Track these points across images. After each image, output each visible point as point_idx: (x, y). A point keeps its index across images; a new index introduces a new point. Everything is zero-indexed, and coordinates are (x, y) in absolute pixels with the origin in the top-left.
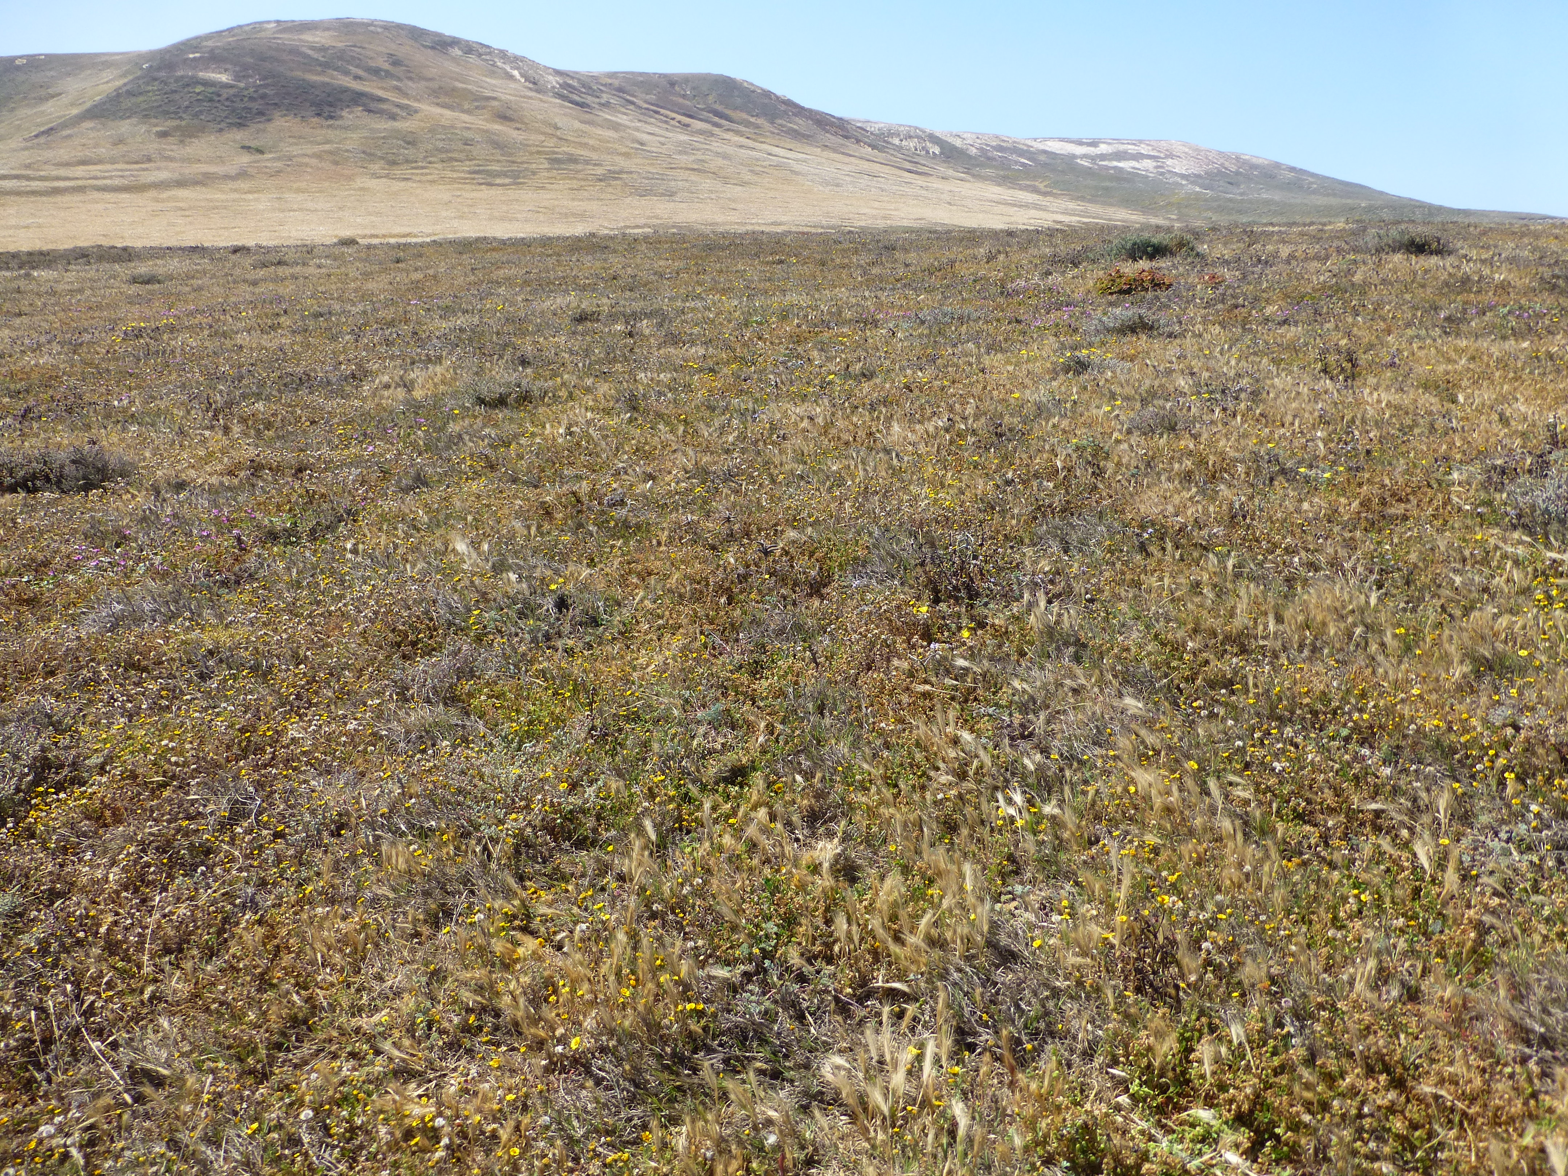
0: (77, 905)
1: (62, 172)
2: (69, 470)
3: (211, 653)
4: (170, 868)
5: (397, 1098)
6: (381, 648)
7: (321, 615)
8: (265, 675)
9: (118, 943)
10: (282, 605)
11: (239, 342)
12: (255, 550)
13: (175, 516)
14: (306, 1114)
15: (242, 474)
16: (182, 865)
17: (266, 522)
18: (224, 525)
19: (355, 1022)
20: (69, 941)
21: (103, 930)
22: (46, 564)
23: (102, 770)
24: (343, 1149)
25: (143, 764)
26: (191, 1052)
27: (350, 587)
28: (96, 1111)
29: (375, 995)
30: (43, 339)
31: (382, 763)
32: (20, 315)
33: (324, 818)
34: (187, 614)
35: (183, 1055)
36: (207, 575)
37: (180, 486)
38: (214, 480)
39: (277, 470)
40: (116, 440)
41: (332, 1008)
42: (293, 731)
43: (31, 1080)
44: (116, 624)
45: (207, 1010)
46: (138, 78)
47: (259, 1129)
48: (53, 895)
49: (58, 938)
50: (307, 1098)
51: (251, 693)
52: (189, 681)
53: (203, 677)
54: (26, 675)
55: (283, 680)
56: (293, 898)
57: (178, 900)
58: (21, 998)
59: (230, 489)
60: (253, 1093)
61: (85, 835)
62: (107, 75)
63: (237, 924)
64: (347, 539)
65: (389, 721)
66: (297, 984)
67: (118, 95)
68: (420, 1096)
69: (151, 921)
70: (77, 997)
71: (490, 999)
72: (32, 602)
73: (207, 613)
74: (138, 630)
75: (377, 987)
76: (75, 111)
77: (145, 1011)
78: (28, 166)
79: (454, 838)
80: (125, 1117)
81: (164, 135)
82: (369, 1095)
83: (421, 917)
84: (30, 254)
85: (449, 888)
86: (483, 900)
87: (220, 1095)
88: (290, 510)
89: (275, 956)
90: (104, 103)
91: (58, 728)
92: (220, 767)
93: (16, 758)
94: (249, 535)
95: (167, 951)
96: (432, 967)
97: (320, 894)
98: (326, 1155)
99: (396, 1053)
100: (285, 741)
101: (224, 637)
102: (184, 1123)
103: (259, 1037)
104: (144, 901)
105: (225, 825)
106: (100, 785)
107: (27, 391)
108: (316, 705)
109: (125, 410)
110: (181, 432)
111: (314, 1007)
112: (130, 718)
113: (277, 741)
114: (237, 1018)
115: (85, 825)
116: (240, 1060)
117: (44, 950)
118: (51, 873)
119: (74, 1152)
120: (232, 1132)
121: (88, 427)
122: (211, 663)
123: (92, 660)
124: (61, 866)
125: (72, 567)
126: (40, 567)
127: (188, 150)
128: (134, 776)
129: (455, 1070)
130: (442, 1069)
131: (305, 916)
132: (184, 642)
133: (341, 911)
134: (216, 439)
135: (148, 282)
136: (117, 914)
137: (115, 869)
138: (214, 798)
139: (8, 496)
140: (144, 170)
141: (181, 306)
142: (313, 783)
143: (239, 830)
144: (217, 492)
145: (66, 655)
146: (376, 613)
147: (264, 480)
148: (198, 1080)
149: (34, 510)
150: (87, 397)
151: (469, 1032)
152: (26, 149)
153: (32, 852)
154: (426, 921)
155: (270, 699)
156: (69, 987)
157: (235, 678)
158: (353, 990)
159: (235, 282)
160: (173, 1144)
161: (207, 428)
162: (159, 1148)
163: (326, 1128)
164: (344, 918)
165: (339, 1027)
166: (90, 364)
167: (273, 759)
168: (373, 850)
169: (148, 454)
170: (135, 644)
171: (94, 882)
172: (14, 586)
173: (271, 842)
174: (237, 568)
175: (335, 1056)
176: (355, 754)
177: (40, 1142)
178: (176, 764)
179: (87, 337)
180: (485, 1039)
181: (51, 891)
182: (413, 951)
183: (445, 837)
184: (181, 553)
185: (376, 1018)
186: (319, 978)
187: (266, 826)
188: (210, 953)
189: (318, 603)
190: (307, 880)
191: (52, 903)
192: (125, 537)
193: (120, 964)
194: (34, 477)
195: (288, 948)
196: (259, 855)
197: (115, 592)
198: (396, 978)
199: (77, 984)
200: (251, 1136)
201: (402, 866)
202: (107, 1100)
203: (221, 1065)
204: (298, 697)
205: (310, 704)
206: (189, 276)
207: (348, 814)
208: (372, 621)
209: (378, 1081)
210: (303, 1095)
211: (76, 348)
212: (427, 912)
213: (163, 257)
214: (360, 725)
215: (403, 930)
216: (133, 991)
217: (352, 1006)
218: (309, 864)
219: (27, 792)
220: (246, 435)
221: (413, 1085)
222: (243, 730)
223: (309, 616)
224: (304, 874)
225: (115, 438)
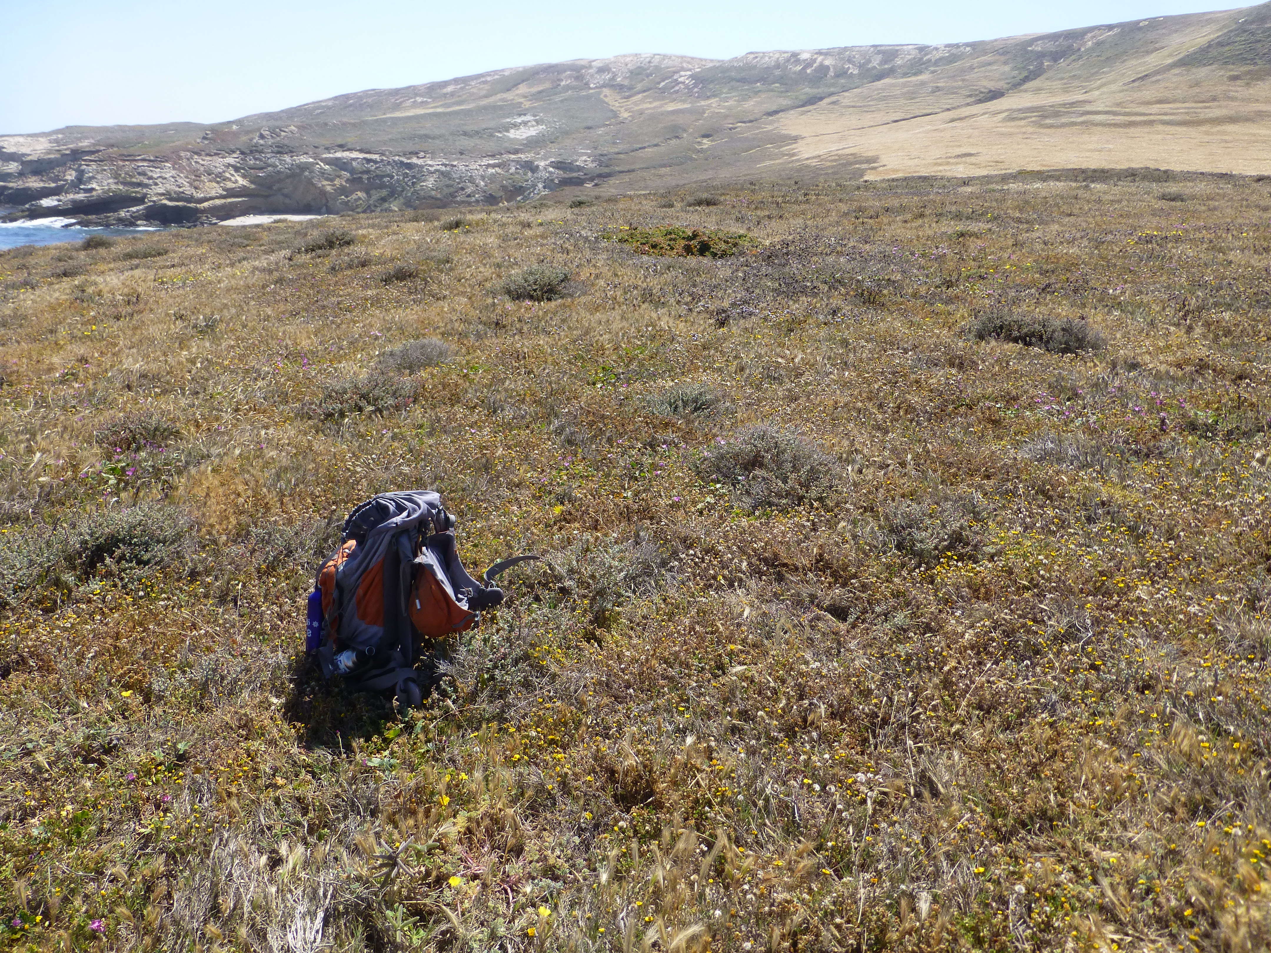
0: (938, 642)
1: (1142, 109)
2: (1058, 335)
3: (1103, 503)
4: (1007, 650)
5: (1094, 929)
6: (1250, 553)
7: (1207, 506)
8: (1138, 537)
9: (952, 683)
10: (1177, 486)
11: (1231, 258)
12: (1173, 434)
13: (1120, 389)
14: (1020, 888)
15: (1188, 369)
16: (1016, 652)
17: (1192, 413)
18: (1155, 406)
19: (1088, 846)
20: (924, 664)
21: (946, 668)
22: (1015, 398)
23: (991, 558)
24: (1034, 933)
25: (1020, 565)
26: (964, 787)
27: (1243, 491)
28: (892, 786)
29: (1115, 836)
30: (1078, 235)
31: (1206, 653)
32: (1070, 215)
33: (1137, 673)
34: (1098, 468)
35: (958, 785)
36: (1126, 442)
37: (1134, 366)
38: (1163, 368)
39: (1219, 373)
40: (1099, 319)
41: (1076, 824)
42: (1142, 592)
43: (866, 740)
44: (1044, 457)
45: (988, 765)
46: (1231, 31)
47: (983, 874)
48: (928, 628)
49: (918, 659)
50: (1026, 878)
51: (1121, 547)
52: (1078, 519)
53: (1090, 520)
54: (971, 473)
55: (1151, 547)
56: (1084, 722)
57: (1002, 676)
58: (883, 684)
59: (1173, 378)
60: (991, 846)
61: (962, 597)
62: (1207, 30)
63: (1035, 717)
64: (1258, 448)
65: (1229, 619)
66: (1058, 788)
67: (1210, 46)
68: (1113, 941)
69: (979, 679)
70: (913, 704)
71: (1213, 908)
72: (996, 423)
73: (1113, 472)
74: (1056, 467)
75: (1119, 831)
76: (1170, 61)
77: (948, 739)
78: (1118, 105)
79: (1244, 751)
80: (906, 802)
81: (1235, 78)
82: (1073, 909)
83: (1183, 799)
84: (1095, 171)
85: (1220, 790)
86: (1247, 820)
87: (969, 831)
88: (1217, 409)
89: (1051, 757)
90: (1195, 53)
91: (977, 517)
92: (1073, 594)
93: (944, 526)
94: (1173, 420)
95: (980, 707)
96: (1173, 846)
97: (1106, 730)
98: (1021, 929)
99: (1109, 893)
100: (1132, 596)
101: (1118, 495)
102: (939, 833)
103: (1013, 808)
104: (980, 663)
105: (1059, 639)
106: (986, 568)
107: (1053, 272)
108: (1170, 579)
109: (1116, 297)
110: (1152, 324)
111: (1063, 813)
112: (1026, 529)
113: (1125, 594)
114: (1005, 784)
115: (965, 591)
116: (993, 815)
117: (907, 662)
118: (932, 613)
119: (869, 802)
120: (965, 862)
121: (1084, 305)
122: (1100, 511)
123: (1017, 478)
124: (940, 611)
125: (1031, 406)
126: (1011, 400)
127: (1251, 91)
128: (1010, 572)
129: (1153, 942)
130: (1142, 932)
131: (1087, 741)
132: (1086, 488)
133: (1117, 753)
134: (1178, 335)
135: (1173, 200)
136: (959, 663)
137: (970, 631)
138: (1059, 615)
139: (1011, 344)
140: (1206, 108)
141: (1193, 222)
142: (1139, 640)
143: (1066, 647)
144: (1161, 379)
145: (1002, 468)
146: (1258, 522)
147: (1204, 378)
148: (960, 810)
149: (1024, 359)
150: (1091, 284)
151: (1181, 921)
152: (1122, 91)
153: (927, 593)
154: (1185, 805)
155: (1134, 558)
156: (910, 694)
157: (1113, 530)
158: (1098, 821)
159: (1247, 207)
160: (926, 841)
161: (1174, 325)
162: (917, 838)
163: (1030, 910)
164: (1117, 760)
165: (1074, 842)
166: (1103, 258)
167: (1116, 606)
168: (1167, 719)
169: (1118, 336)
170: (1051, 477)
171: (955, 633)
172: (989, 408)
173: (1086, 670)
174: (1152, 444)
175: (1061, 861)
176: (1186, 634)
177: (855, 782)
178: (1043, 577)
179: (1110, 237)
180: (1192, 937)
181: (928, 625)
182: (1162, 821)
183: (1236, 745)
184: (1113, 419)
185: (1107, 854)
186: (1076, 795)
187: (1088, 655)
188: (1007, 726)
189: (1208, 495)
190: (1102, 714)
191: (925, 633)
192: (1076, 395)
193: (946, 698)
194: (1032, 335)
195: (1063, 756)
196: (1073, 675)
197: (1053, 434)
198: (1136, 835)
199: (916, 695)
200: (977, 875)
201: (1185, 746)
202: (900, 782)
203: (979, 810)
204: (1158, 566)
205: (1165, 576)
206: (1210, 198)
207: (1158, 679)
208: (1251, 527)
209: (1086, 904)
210: (1025, 872)
211: (1099, 244)
212: (1190, 798)
213: (1193, 180)
214: (1201, 611)
215: (1162, 801)
216: (946, 721)
217: (1091, 833)
218: (1108, 703)
219: (942, 552)
220: (1205, 337)
221: (1111, 928)
222: (1102, 573)
223: (1196, 503)
224: (1101, 708)
225: (1099, 318)
